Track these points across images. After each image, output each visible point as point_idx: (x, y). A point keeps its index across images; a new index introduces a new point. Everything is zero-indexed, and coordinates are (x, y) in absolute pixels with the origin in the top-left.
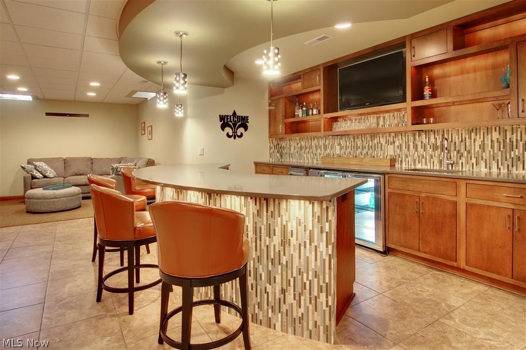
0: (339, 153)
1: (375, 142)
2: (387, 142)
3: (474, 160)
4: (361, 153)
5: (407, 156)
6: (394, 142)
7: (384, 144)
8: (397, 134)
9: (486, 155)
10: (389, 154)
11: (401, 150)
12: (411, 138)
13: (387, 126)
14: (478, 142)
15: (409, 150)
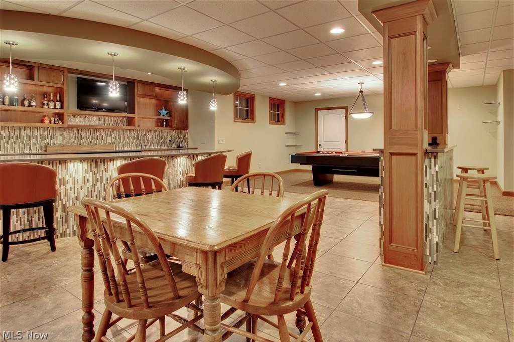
0: (62, 142)
1: (98, 134)
2: (107, 135)
3: (149, 144)
4: (85, 142)
5: (119, 143)
6: (111, 135)
7: (104, 136)
8: (113, 130)
9: (154, 142)
10: (108, 142)
11: (116, 140)
12: (122, 133)
13: (106, 125)
14: (151, 136)
15: (120, 140)
